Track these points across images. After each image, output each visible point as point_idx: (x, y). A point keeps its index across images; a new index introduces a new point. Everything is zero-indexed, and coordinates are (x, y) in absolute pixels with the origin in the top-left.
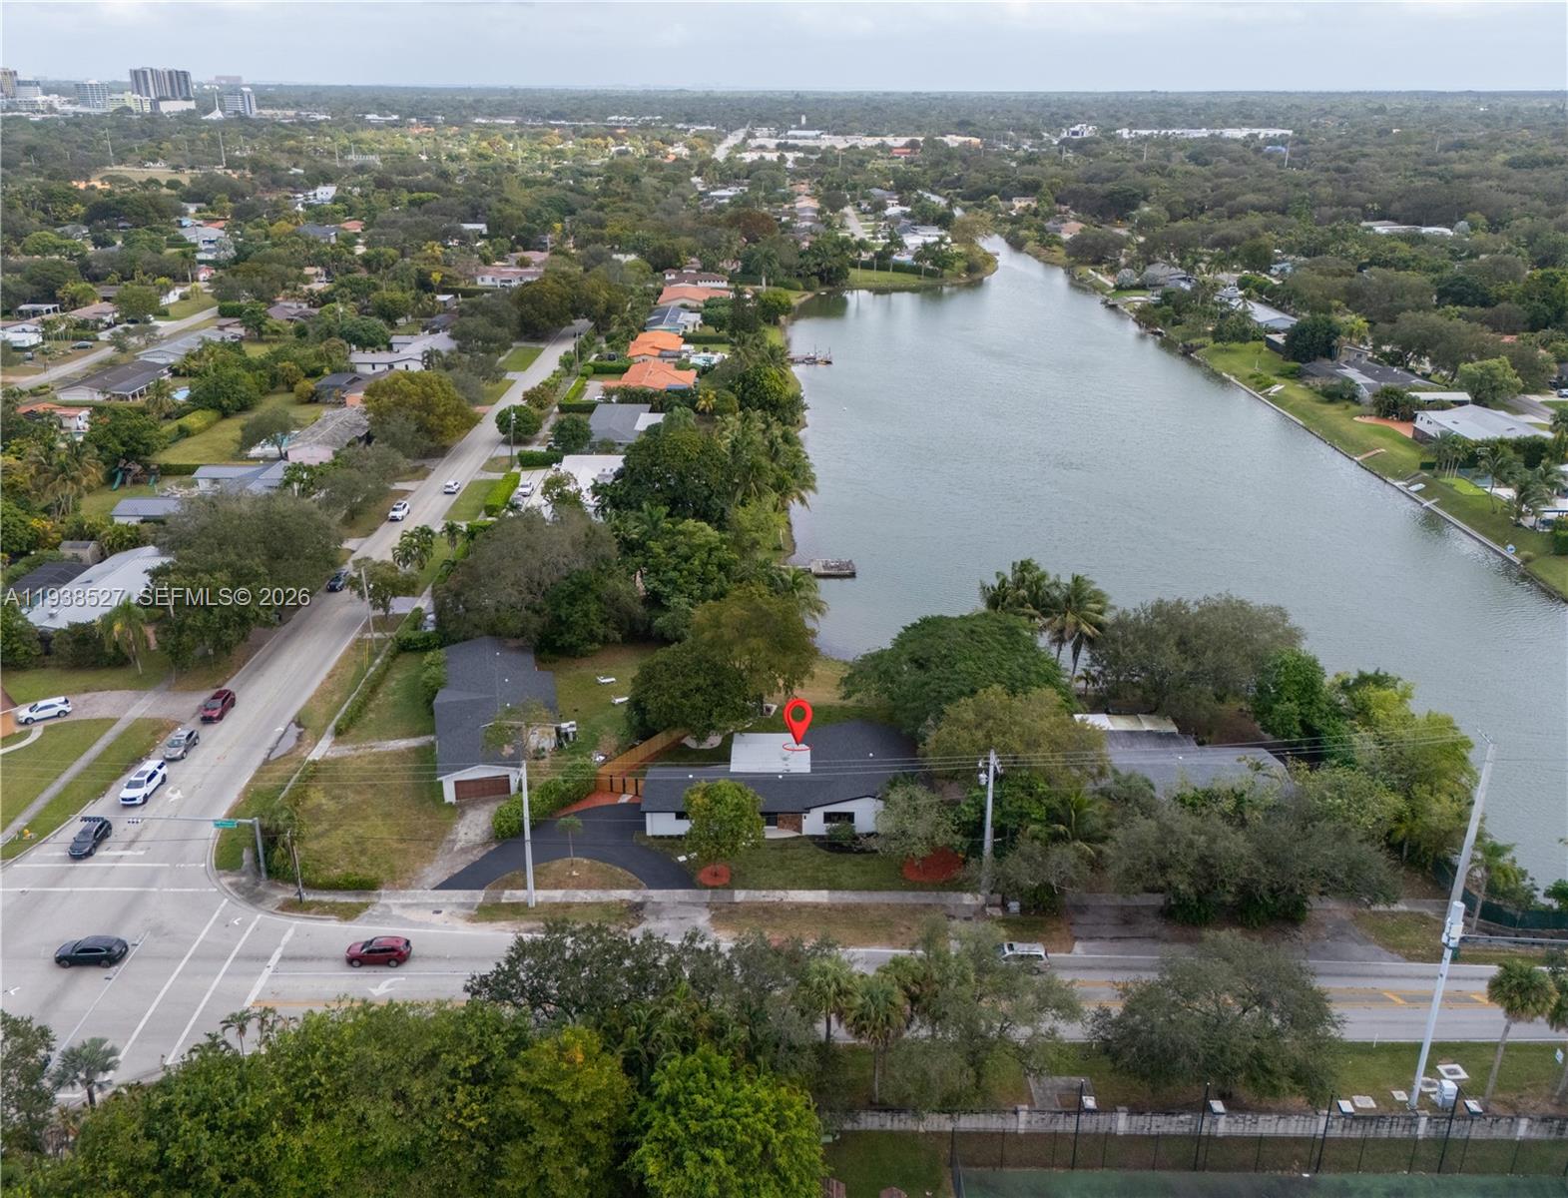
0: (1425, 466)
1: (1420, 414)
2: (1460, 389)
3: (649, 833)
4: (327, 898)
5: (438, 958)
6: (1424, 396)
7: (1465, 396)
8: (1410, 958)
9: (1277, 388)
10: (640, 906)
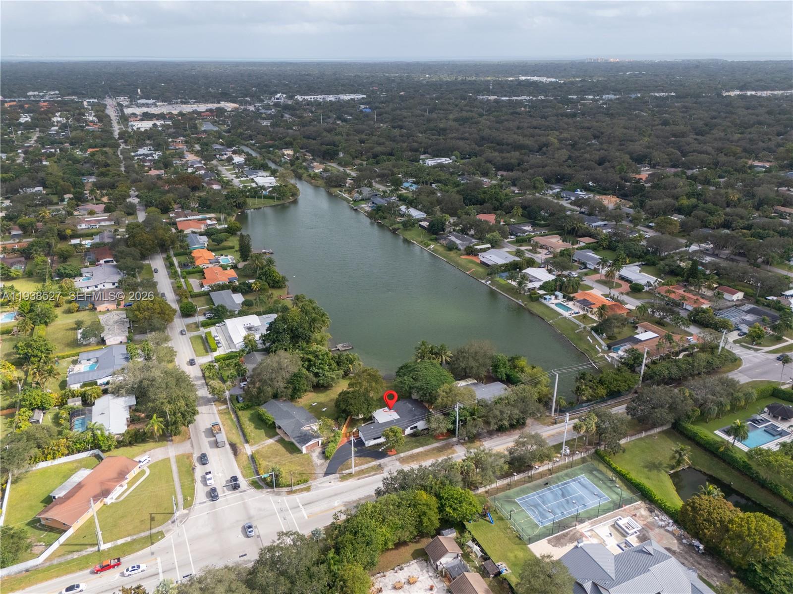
0: (489, 275)
1: (480, 254)
2: (487, 243)
3: (366, 446)
4: (297, 487)
5: (343, 493)
6: (479, 247)
7: (489, 246)
8: (548, 426)
9: (432, 246)
10: (380, 465)
